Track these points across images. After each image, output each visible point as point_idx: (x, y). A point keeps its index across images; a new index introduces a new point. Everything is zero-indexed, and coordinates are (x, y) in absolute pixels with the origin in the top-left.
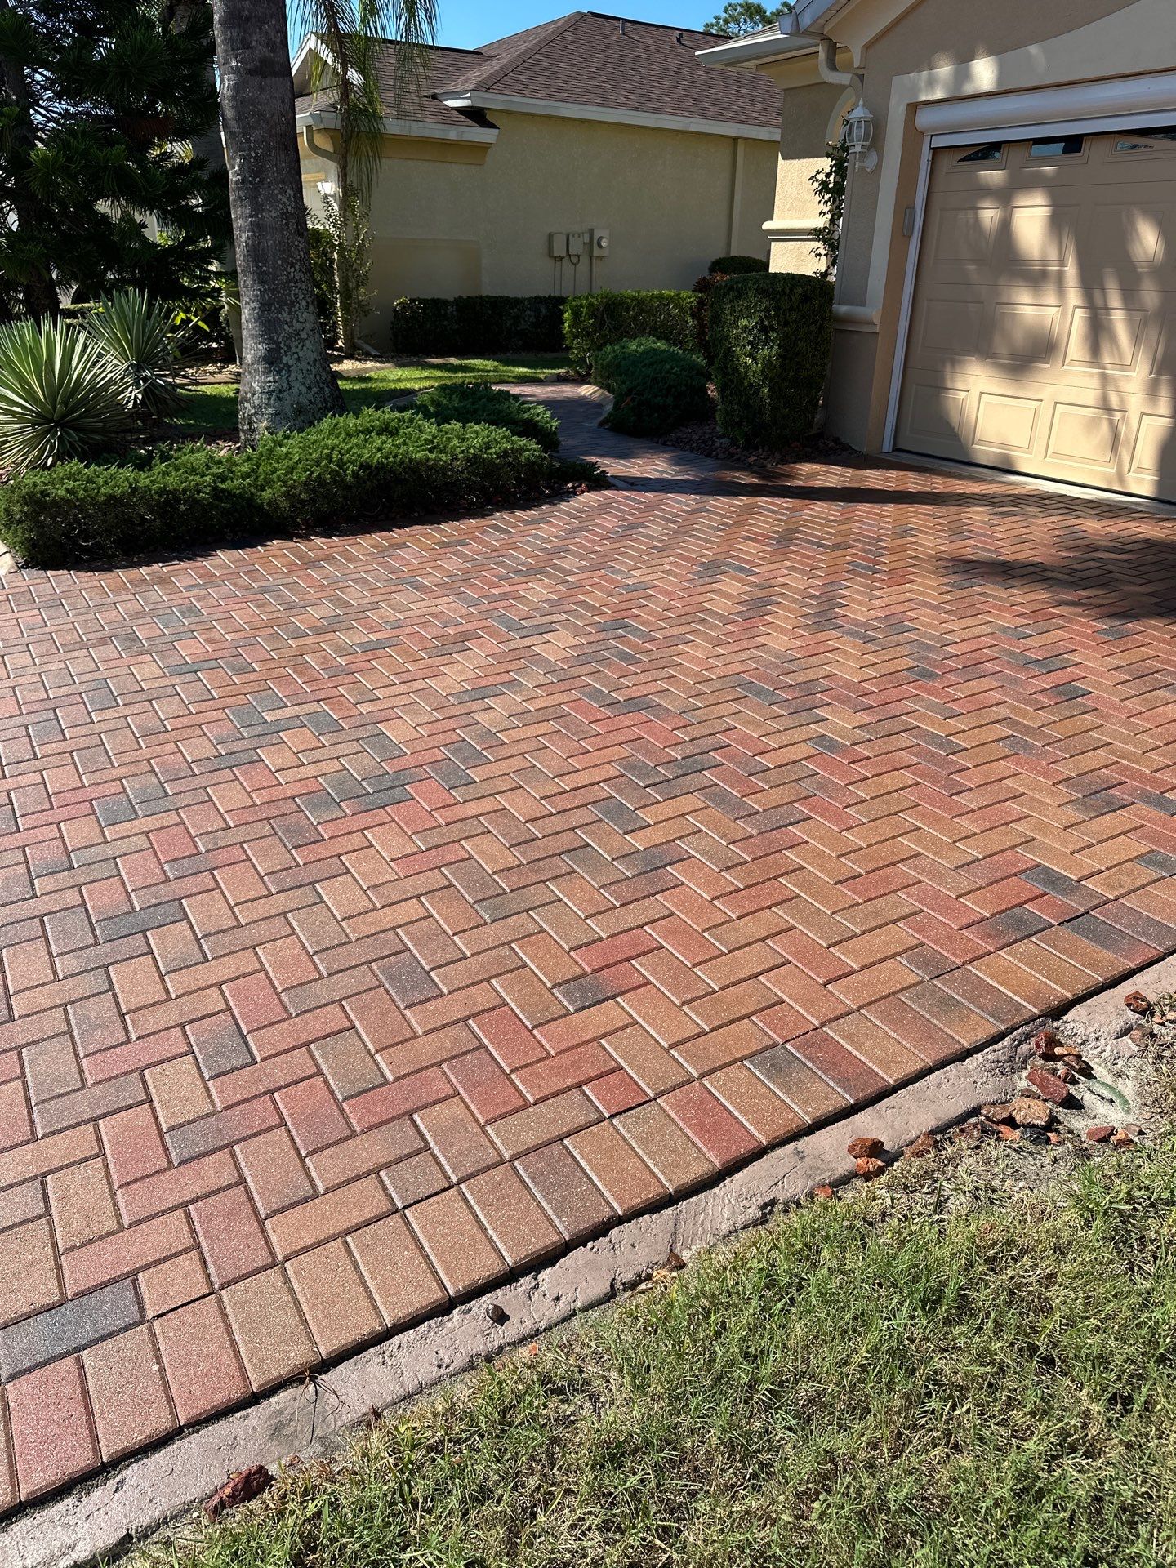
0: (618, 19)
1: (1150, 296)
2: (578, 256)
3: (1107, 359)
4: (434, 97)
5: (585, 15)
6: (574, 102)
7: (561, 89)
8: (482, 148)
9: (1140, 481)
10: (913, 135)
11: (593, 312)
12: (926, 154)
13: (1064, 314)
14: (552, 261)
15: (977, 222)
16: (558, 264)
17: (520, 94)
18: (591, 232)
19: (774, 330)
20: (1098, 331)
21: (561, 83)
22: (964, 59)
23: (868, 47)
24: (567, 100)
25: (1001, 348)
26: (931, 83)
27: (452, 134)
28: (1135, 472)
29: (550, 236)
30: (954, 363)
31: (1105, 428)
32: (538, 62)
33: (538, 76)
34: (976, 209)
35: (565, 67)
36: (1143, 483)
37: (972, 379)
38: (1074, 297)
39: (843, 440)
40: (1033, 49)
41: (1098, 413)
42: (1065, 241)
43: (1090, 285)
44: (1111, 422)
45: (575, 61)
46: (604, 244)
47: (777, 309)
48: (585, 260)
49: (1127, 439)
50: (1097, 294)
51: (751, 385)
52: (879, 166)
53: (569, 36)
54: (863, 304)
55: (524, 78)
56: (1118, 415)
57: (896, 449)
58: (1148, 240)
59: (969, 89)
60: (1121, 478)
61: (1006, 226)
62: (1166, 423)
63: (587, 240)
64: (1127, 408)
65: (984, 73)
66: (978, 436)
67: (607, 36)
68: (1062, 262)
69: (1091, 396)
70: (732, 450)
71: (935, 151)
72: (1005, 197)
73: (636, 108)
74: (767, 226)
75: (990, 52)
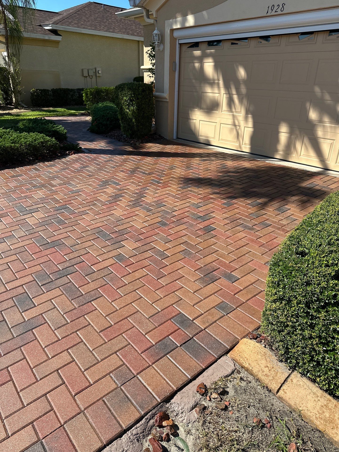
0: (102, 4)
1: (243, 90)
2: (92, 76)
3: (234, 110)
4: (40, 26)
5: (92, 3)
6: (86, 28)
7: (82, 24)
8: (58, 42)
9: (245, 147)
10: (173, 40)
11: (92, 94)
12: (178, 46)
13: (220, 95)
14: (84, 77)
15: (194, 66)
16: (86, 79)
17: (68, 26)
18: (96, 69)
19: (134, 101)
20: (230, 102)
21: (82, 23)
22: (185, 15)
23: (158, 11)
24: (84, 28)
25: (204, 106)
26: (176, 22)
27: (47, 38)
28: (244, 145)
29: (82, 70)
30: (191, 110)
31: (235, 131)
32: (75, 16)
33: (74, 20)
34: (194, 63)
35: (84, 18)
36: (246, 148)
37: (197, 116)
38: (223, 91)
39: (161, 135)
40: (204, 13)
41: (233, 127)
42: (219, 73)
43: (227, 87)
44: (236, 129)
45: (87, 16)
46: (100, 72)
47: (134, 94)
48: (94, 77)
49: (241, 135)
50: (230, 90)
51: (129, 118)
52: (164, 49)
53: (86, 9)
54: (163, 92)
55: (70, 21)
56: (238, 127)
57: (178, 138)
58: (242, 73)
59: (187, 25)
60: (240, 147)
61: (202, 68)
62: (251, 130)
63: (94, 71)
64: (240, 125)
65: (191, 20)
66: (200, 134)
67: (99, 9)
68: (218, 80)
69: (230, 121)
70: (126, 139)
71: (181, 44)
72: (201, 59)
73: (106, 31)
74: (142, 67)
75: (192, 13)
